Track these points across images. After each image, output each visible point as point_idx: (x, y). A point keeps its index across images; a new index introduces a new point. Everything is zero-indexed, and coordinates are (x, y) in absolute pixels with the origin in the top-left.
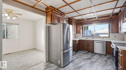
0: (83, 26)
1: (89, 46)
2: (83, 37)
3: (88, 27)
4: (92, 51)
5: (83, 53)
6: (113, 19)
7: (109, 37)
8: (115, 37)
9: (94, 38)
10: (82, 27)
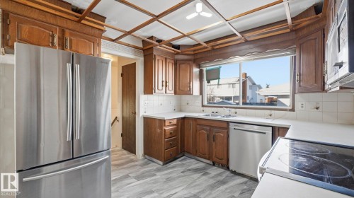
0: (205, 69)
1: (214, 143)
2: (203, 106)
3: (218, 71)
4: (224, 162)
5: (190, 170)
6: (305, 31)
7: (293, 110)
8: (317, 108)
9: (237, 110)
10: (201, 72)
